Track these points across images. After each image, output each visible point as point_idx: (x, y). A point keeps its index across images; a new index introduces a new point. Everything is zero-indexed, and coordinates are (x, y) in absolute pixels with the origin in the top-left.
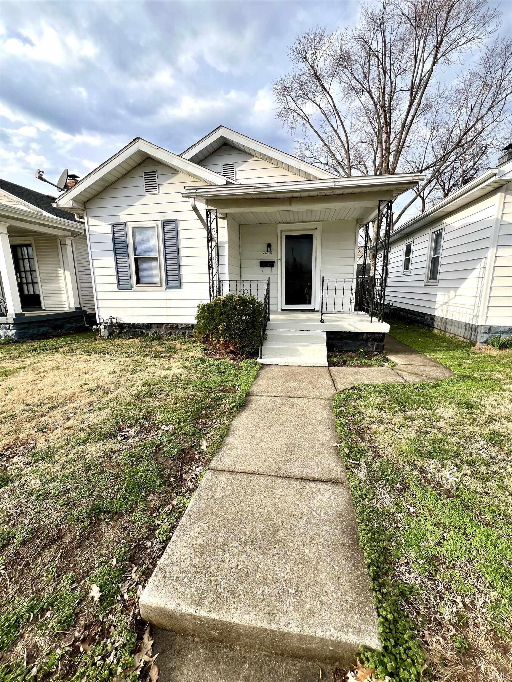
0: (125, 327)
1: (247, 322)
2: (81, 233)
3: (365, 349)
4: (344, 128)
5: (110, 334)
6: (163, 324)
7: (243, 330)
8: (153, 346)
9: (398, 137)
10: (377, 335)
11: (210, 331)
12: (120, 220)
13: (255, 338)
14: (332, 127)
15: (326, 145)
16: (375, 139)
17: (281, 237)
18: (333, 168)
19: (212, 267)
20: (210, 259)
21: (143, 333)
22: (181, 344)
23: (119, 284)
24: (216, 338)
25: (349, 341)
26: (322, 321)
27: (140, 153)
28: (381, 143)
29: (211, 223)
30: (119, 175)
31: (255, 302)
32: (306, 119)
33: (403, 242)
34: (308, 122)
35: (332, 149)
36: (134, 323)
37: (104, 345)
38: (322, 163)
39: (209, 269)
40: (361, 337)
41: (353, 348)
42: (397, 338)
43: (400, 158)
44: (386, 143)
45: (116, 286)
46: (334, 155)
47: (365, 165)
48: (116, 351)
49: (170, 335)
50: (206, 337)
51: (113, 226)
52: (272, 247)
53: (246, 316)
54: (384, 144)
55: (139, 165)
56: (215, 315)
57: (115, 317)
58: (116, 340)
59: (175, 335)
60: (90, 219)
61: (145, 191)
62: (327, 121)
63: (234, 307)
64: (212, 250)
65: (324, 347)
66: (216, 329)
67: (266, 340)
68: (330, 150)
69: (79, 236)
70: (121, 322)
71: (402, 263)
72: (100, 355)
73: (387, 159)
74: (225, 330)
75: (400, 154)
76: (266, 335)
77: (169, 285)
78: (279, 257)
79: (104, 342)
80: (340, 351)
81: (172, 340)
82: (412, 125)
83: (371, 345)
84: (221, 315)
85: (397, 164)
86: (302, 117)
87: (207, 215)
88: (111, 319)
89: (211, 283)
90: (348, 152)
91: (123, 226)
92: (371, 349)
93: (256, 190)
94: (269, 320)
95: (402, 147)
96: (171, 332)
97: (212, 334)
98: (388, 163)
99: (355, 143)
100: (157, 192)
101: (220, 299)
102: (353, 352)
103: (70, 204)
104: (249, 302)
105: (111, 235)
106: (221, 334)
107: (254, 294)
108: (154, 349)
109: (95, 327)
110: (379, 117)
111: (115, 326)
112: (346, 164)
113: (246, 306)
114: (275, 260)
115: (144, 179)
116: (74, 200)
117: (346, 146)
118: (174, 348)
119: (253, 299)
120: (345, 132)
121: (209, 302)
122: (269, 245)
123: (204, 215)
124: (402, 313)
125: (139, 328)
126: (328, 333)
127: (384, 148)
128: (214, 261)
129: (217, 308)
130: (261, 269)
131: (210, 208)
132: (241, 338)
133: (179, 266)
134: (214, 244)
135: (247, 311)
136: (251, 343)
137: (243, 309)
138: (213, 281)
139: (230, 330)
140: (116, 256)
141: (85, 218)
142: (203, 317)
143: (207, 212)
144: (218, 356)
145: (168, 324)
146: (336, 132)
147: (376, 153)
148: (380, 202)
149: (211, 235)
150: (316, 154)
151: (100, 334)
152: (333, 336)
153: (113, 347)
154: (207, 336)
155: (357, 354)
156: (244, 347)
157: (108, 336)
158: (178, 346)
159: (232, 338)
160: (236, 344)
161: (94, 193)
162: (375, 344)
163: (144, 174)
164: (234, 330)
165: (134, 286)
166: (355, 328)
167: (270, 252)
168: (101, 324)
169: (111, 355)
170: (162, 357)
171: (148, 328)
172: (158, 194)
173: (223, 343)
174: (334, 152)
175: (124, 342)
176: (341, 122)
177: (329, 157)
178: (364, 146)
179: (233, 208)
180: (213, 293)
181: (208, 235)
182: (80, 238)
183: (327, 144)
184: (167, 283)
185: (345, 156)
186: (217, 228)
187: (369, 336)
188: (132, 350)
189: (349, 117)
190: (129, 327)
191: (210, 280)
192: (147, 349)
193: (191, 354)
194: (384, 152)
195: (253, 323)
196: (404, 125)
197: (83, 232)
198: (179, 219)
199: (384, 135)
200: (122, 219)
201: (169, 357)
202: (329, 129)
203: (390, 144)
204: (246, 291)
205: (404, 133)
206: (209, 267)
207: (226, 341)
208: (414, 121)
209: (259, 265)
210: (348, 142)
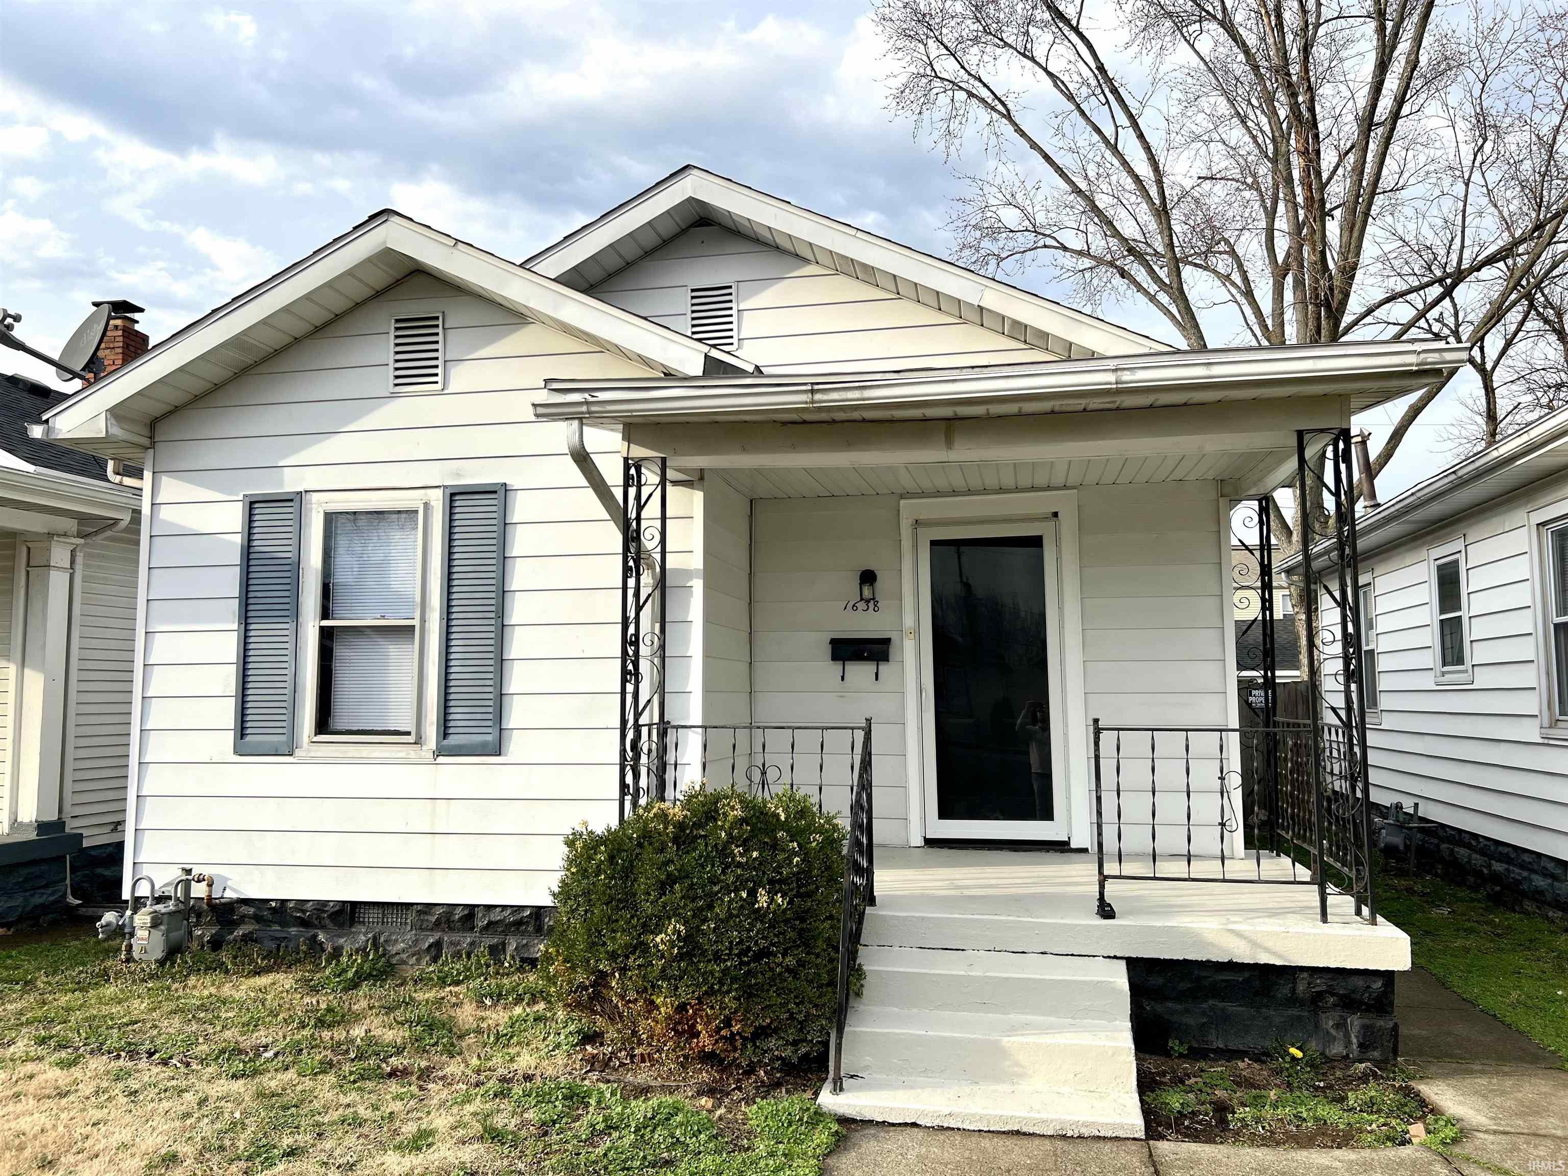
0: (243, 919)
1: (776, 920)
2: (117, 521)
3: (1313, 1045)
4: (1141, 136)
5: (173, 951)
6: (408, 906)
7: (758, 957)
8: (358, 1018)
9: (1351, 158)
10: (1360, 982)
11: (613, 956)
12: (281, 483)
13: (812, 992)
14: (1098, 131)
15: (1078, 191)
16: (1264, 169)
17: (915, 546)
18: (1112, 264)
19: (637, 673)
20: (630, 642)
21: (315, 947)
22: (480, 1004)
23: (242, 730)
24: (641, 991)
25: (1232, 1008)
26: (1106, 911)
27: (388, 255)
28: (1289, 180)
29: (640, 508)
30: (300, 328)
31: (810, 828)
32: (1000, 107)
33: (1423, 553)
34: (1008, 116)
35: (1102, 202)
36: (284, 902)
37: (139, 1006)
38: (1065, 249)
39: (624, 682)
40: (1286, 990)
41: (1250, 1041)
42: (1454, 980)
43: (1369, 229)
44: (1307, 185)
45: (229, 738)
46: (1110, 223)
47: (1233, 253)
48: (189, 1042)
49: (435, 960)
50: (594, 985)
51: (252, 505)
52: (879, 584)
53: (771, 893)
54: (1298, 190)
55: (379, 295)
56: (642, 883)
57: (207, 871)
58: (192, 981)
59: (457, 955)
60: (165, 480)
61: (392, 381)
62: (1076, 113)
63: (723, 851)
64: (639, 609)
65: (1125, 1040)
66: (642, 948)
67: (858, 994)
68: (1095, 209)
69: (109, 533)
70: (230, 894)
71: (1431, 637)
72: (115, 1065)
73: (1318, 236)
74: (681, 957)
75: (1367, 214)
76: (857, 972)
77: (452, 740)
78: (909, 621)
79: (142, 989)
80: (1197, 1054)
81: (442, 982)
82: (1400, 122)
83: (1337, 1026)
84: (664, 886)
85: (1358, 254)
86: (983, 100)
87: (627, 477)
88: (187, 884)
89: (630, 735)
90: (1162, 213)
91: (292, 508)
92: (1337, 1049)
93: (818, 397)
94: (872, 901)
95: (1373, 194)
96: (438, 945)
97: (623, 970)
98: (1323, 253)
99: (1188, 184)
100: (439, 387)
101: (663, 816)
102: (1257, 1059)
103: (99, 429)
104: (784, 826)
105: (238, 539)
106: (663, 975)
107: (807, 791)
108: (358, 1032)
109: (110, 917)
110: (1270, 99)
111: (199, 915)
112: (1160, 249)
113: (775, 846)
114: (893, 636)
115: (392, 341)
116: (117, 413)
117: (1153, 192)
118: (448, 1026)
119: (803, 812)
120: (1147, 148)
121: (614, 823)
122: (868, 577)
123: (613, 474)
124: (1462, 852)
125: (304, 923)
126: (1135, 965)
127: (1300, 200)
128: (644, 650)
129: (648, 853)
130: (837, 667)
131: (638, 452)
132: (748, 994)
133: (501, 661)
134: (647, 580)
135: (777, 870)
136: (792, 1017)
137: (762, 861)
138: (637, 728)
139: (704, 953)
140: (245, 619)
141: (148, 475)
142: (586, 893)
143: (627, 468)
144: (643, 1076)
145: (429, 907)
146: (1114, 148)
147: (1271, 215)
148: (1300, 434)
149: (639, 551)
150: (1041, 218)
151: (130, 947)
152: (1156, 980)
153: (176, 1021)
154: (602, 978)
155: (1278, 1072)
156: (761, 1033)
157: (161, 963)
158: (467, 1014)
159: (711, 992)
160: (728, 1023)
161: (197, 386)
162: (1355, 1022)
163: (393, 325)
164: (717, 957)
165: (306, 740)
166: (1254, 944)
167: (871, 602)
168: (138, 903)
169: (165, 1063)
170: (392, 1074)
171: (341, 926)
172: (442, 392)
173: (669, 1018)
174: (1109, 213)
175: (227, 990)
176: (1131, 116)
177: (1091, 228)
178: (1220, 189)
179: (728, 452)
180: (636, 776)
181: (626, 549)
182: (113, 539)
183: (1083, 186)
184: (445, 730)
185: (1153, 226)
186: (664, 518)
187: (1320, 984)
188: (261, 1036)
189: (1159, 100)
190: (257, 918)
191: (624, 722)
192: (326, 1035)
193: (525, 1061)
194: (1301, 212)
195: (803, 920)
196: (1367, 123)
197: (126, 517)
198: (513, 482)
199: (1297, 162)
200: (290, 483)
201: (425, 1075)
202: (1085, 137)
203: (1323, 187)
204: (772, 774)
205: (1372, 146)
206: (624, 672)
207: (682, 1008)
208: (1405, 110)
209: (828, 650)
210: (1159, 182)
